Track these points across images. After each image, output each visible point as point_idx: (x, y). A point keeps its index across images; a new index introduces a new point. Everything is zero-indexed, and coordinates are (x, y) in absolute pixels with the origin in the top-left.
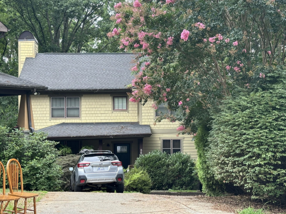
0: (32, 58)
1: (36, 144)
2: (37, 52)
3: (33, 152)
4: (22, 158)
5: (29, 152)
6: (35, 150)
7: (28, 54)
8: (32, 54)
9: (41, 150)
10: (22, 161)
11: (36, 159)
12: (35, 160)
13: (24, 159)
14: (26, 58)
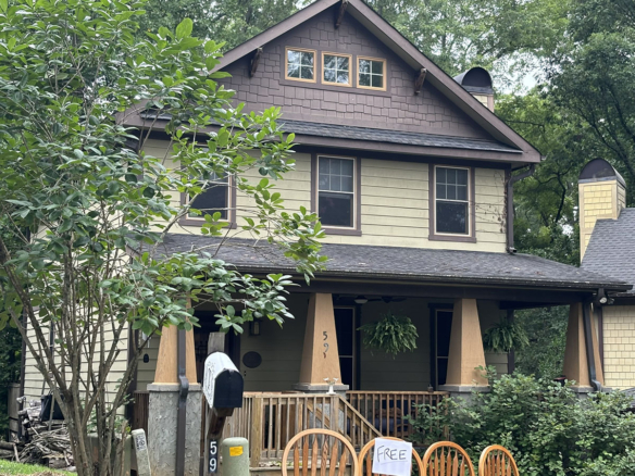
0: (610, 220)
1: (603, 419)
2: (624, 206)
3: (595, 441)
4: (571, 452)
5: (586, 439)
6: (603, 435)
7: (603, 212)
8: (610, 212)
9: (616, 437)
10: (572, 459)
11: (605, 457)
12: (600, 458)
13: (577, 454)
14: (598, 221)
